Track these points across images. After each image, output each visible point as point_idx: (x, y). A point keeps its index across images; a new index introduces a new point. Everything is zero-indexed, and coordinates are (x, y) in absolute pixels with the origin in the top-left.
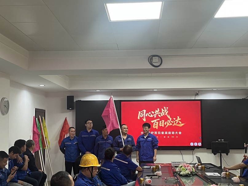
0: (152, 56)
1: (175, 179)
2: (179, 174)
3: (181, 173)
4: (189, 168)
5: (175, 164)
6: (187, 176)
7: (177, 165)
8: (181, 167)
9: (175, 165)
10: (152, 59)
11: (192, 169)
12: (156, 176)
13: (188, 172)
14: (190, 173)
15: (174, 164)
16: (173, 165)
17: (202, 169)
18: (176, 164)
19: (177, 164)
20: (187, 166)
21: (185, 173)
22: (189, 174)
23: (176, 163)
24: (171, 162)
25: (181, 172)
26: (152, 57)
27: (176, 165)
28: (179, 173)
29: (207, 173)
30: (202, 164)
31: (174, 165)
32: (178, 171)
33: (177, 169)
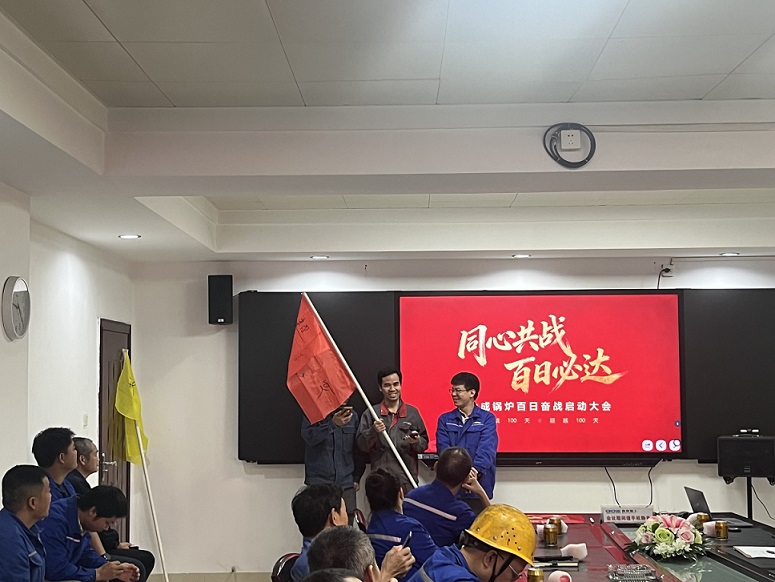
0: (556, 129)
1: (645, 571)
2: (648, 552)
3: (658, 550)
4: (683, 530)
5: (616, 515)
6: (678, 559)
7: (624, 518)
8: (655, 527)
9: (617, 521)
10: (556, 138)
11: (695, 534)
12: (569, 558)
13: (681, 544)
14: (688, 549)
15: (610, 515)
16: (609, 518)
17: (718, 533)
18: (618, 515)
19: (621, 515)
20: (674, 524)
21: (671, 550)
22: (686, 552)
23: (618, 511)
24: (603, 509)
25: (655, 544)
26: (559, 130)
27: (618, 518)
28: (647, 548)
29: (741, 549)
30: (711, 517)
31: (614, 518)
32: (644, 541)
33: (638, 536)
